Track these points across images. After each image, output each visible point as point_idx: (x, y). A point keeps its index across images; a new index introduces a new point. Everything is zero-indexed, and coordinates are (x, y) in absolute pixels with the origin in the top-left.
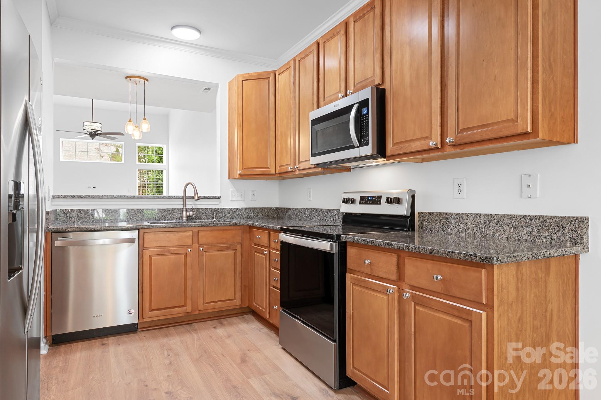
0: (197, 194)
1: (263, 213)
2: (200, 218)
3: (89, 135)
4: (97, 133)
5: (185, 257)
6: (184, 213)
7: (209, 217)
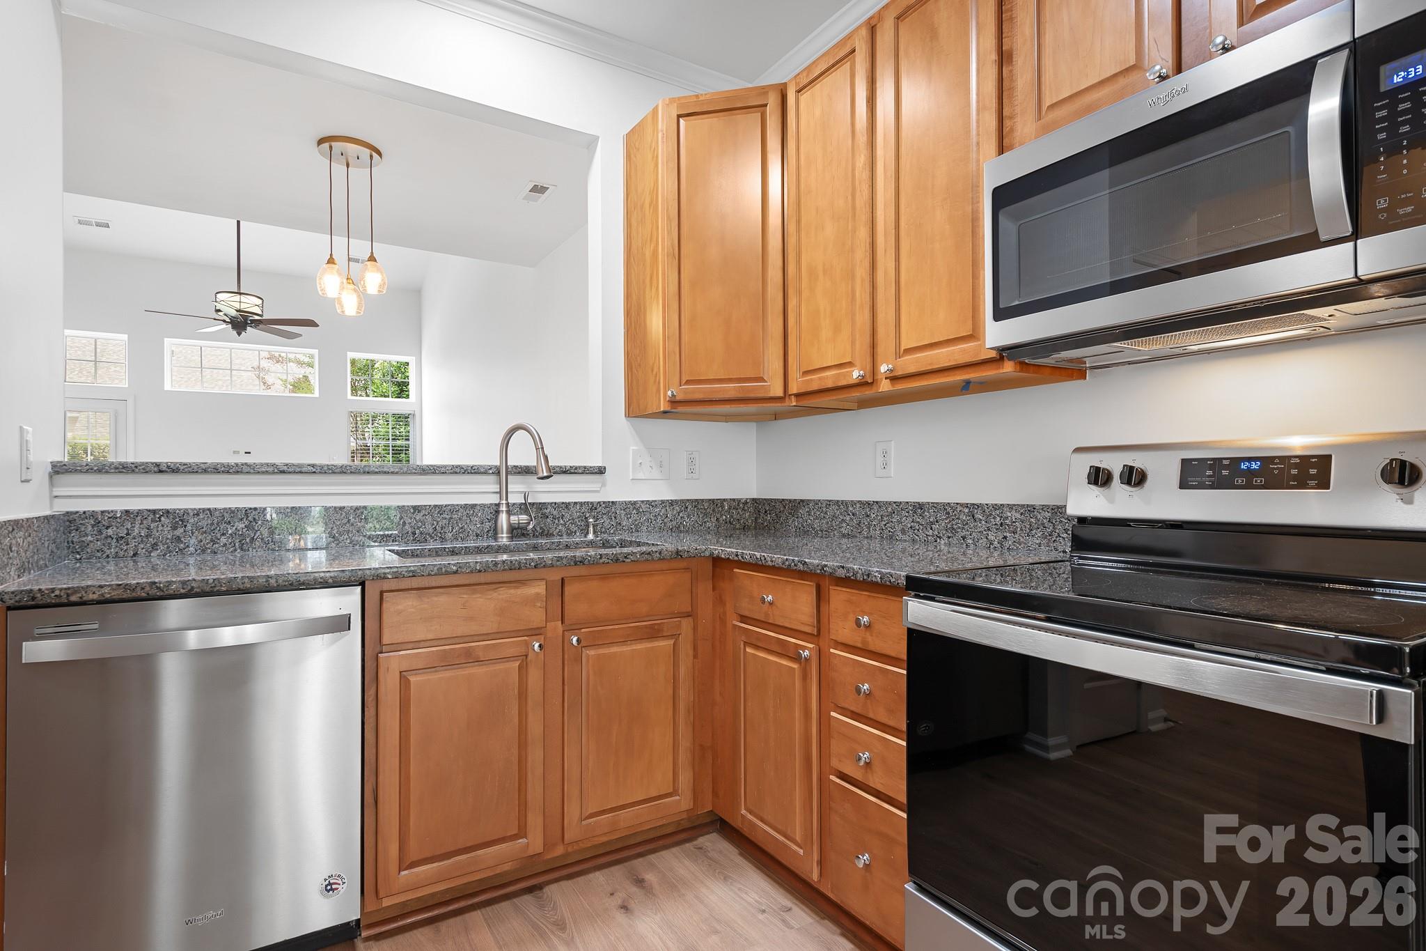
0: (546, 458)
1: (719, 516)
2: (546, 532)
3: (230, 326)
4: (250, 320)
5: (523, 669)
6: (503, 518)
7: (573, 528)
